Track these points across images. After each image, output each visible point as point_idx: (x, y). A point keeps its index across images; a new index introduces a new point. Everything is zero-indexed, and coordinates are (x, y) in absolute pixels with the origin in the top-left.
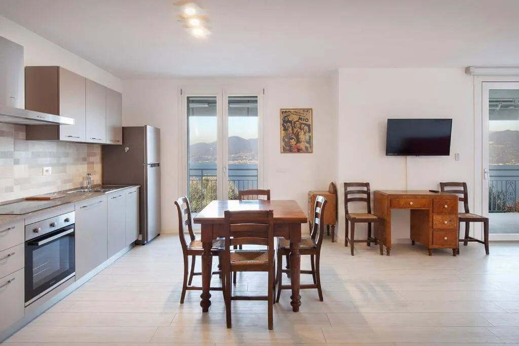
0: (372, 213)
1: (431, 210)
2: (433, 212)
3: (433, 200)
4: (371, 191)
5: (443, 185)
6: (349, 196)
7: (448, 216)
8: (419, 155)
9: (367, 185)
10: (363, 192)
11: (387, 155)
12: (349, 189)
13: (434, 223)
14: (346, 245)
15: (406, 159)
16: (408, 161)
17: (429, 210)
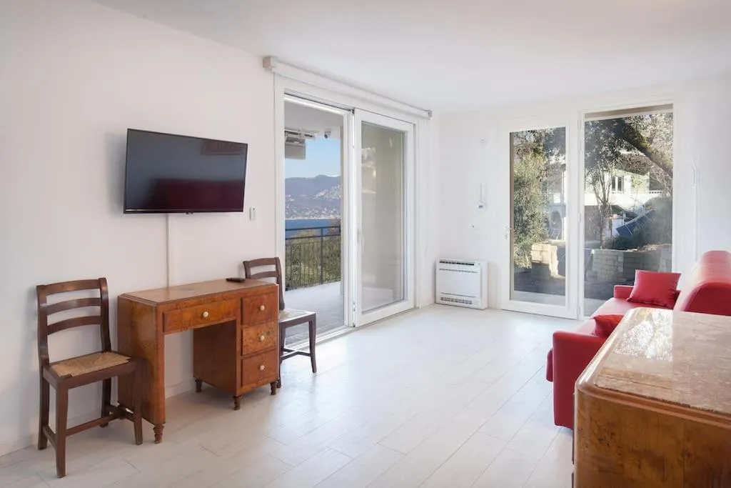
0: (112, 349)
1: (239, 320)
2: (242, 323)
3: (242, 300)
4: (110, 298)
5: (247, 265)
6: (52, 319)
7: (265, 325)
8: (192, 212)
9: (100, 283)
10: (92, 302)
11: (125, 212)
12: (52, 300)
13: (244, 344)
14: (42, 446)
15: (167, 220)
16: (170, 222)
17: (234, 322)
